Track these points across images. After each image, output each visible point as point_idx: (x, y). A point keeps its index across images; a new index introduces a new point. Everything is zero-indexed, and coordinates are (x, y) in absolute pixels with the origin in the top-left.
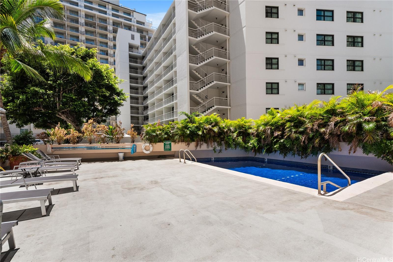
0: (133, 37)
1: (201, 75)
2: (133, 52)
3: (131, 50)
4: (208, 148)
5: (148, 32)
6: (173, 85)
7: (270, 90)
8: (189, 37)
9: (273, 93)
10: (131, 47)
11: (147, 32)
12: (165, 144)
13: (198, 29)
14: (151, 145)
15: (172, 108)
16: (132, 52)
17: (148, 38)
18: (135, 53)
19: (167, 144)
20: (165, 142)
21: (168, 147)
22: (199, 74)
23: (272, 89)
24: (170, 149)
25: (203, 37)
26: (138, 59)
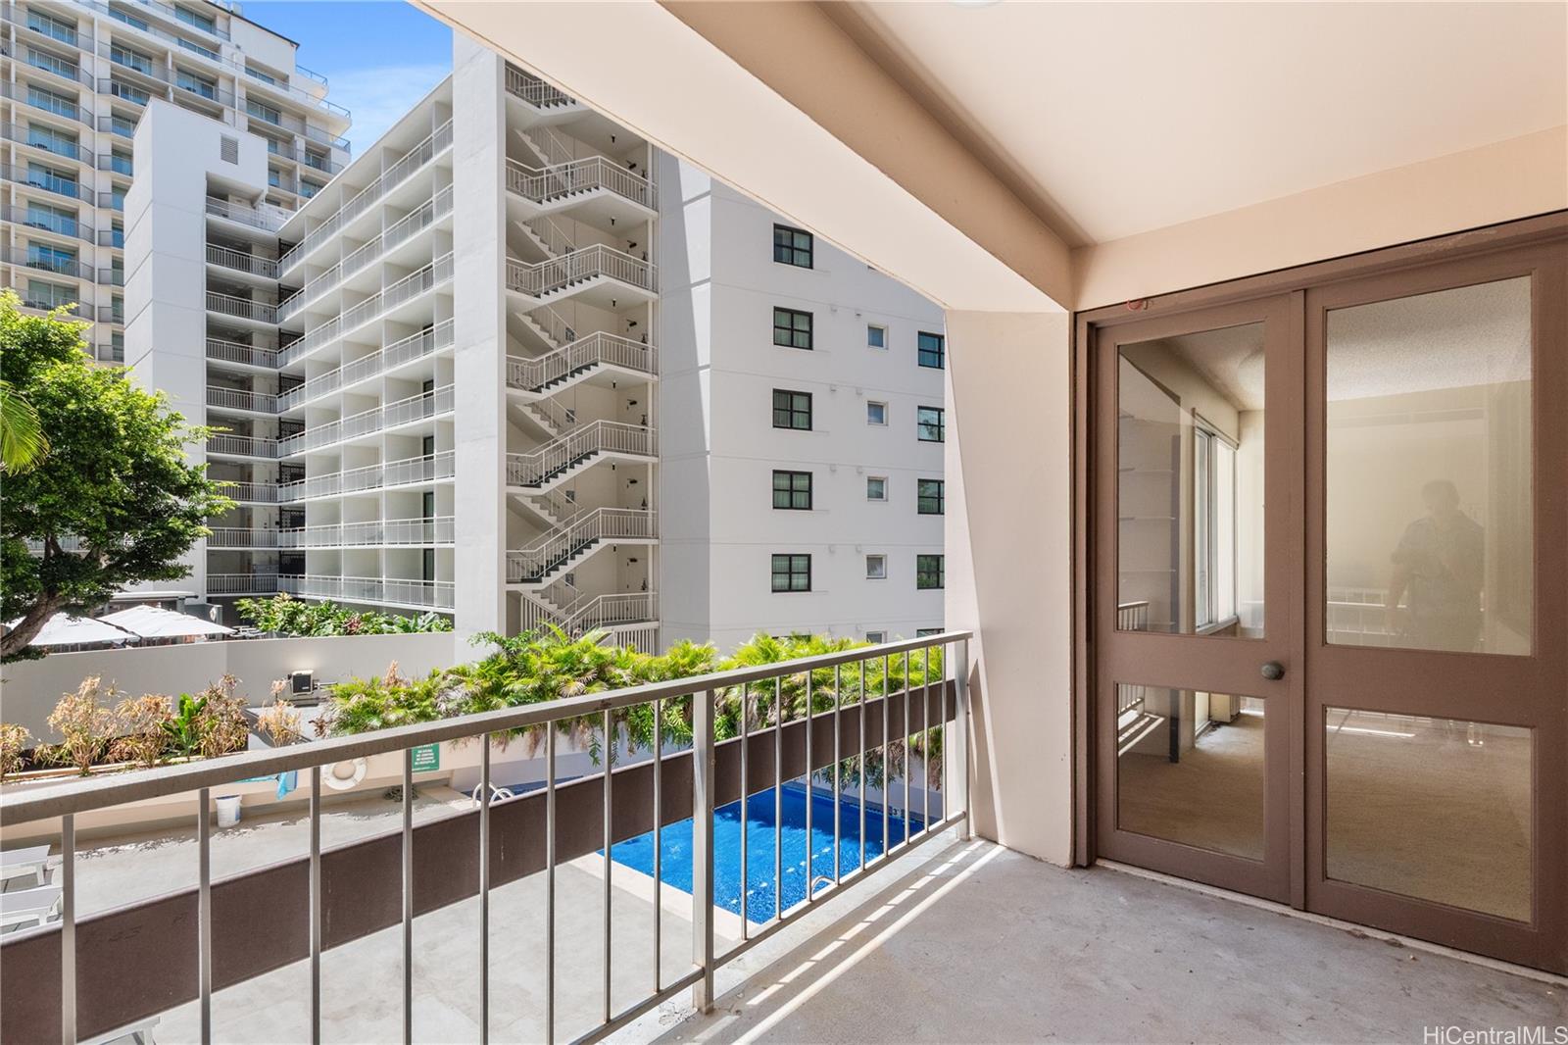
0: (230, 151)
1: (550, 335)
2: (230, 215)
3: (218, 204)
4: (574, 749)
5: (308, 123)
6: (428, 346)
7: (787, 494)
8: (508, 192)
9: (794, 506)
10: (217, 193)
11: (303, 118)
13: (544, 169)
15: (422, 441)
16: (225, 216)
17: (304, 149)
18: (238, 222)
22: (543, 329)
23: (791, 491)
25: (563, 203)
26: (254, 249)
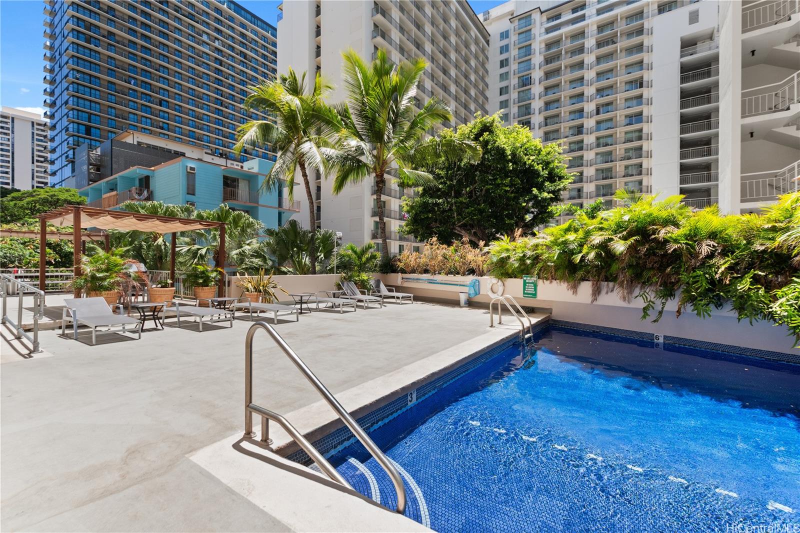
12: (525, 283)
14: (500, 283)
19: (529, 283)
20: (525, 278)
21: (530, 290)
24: (534, 295)
